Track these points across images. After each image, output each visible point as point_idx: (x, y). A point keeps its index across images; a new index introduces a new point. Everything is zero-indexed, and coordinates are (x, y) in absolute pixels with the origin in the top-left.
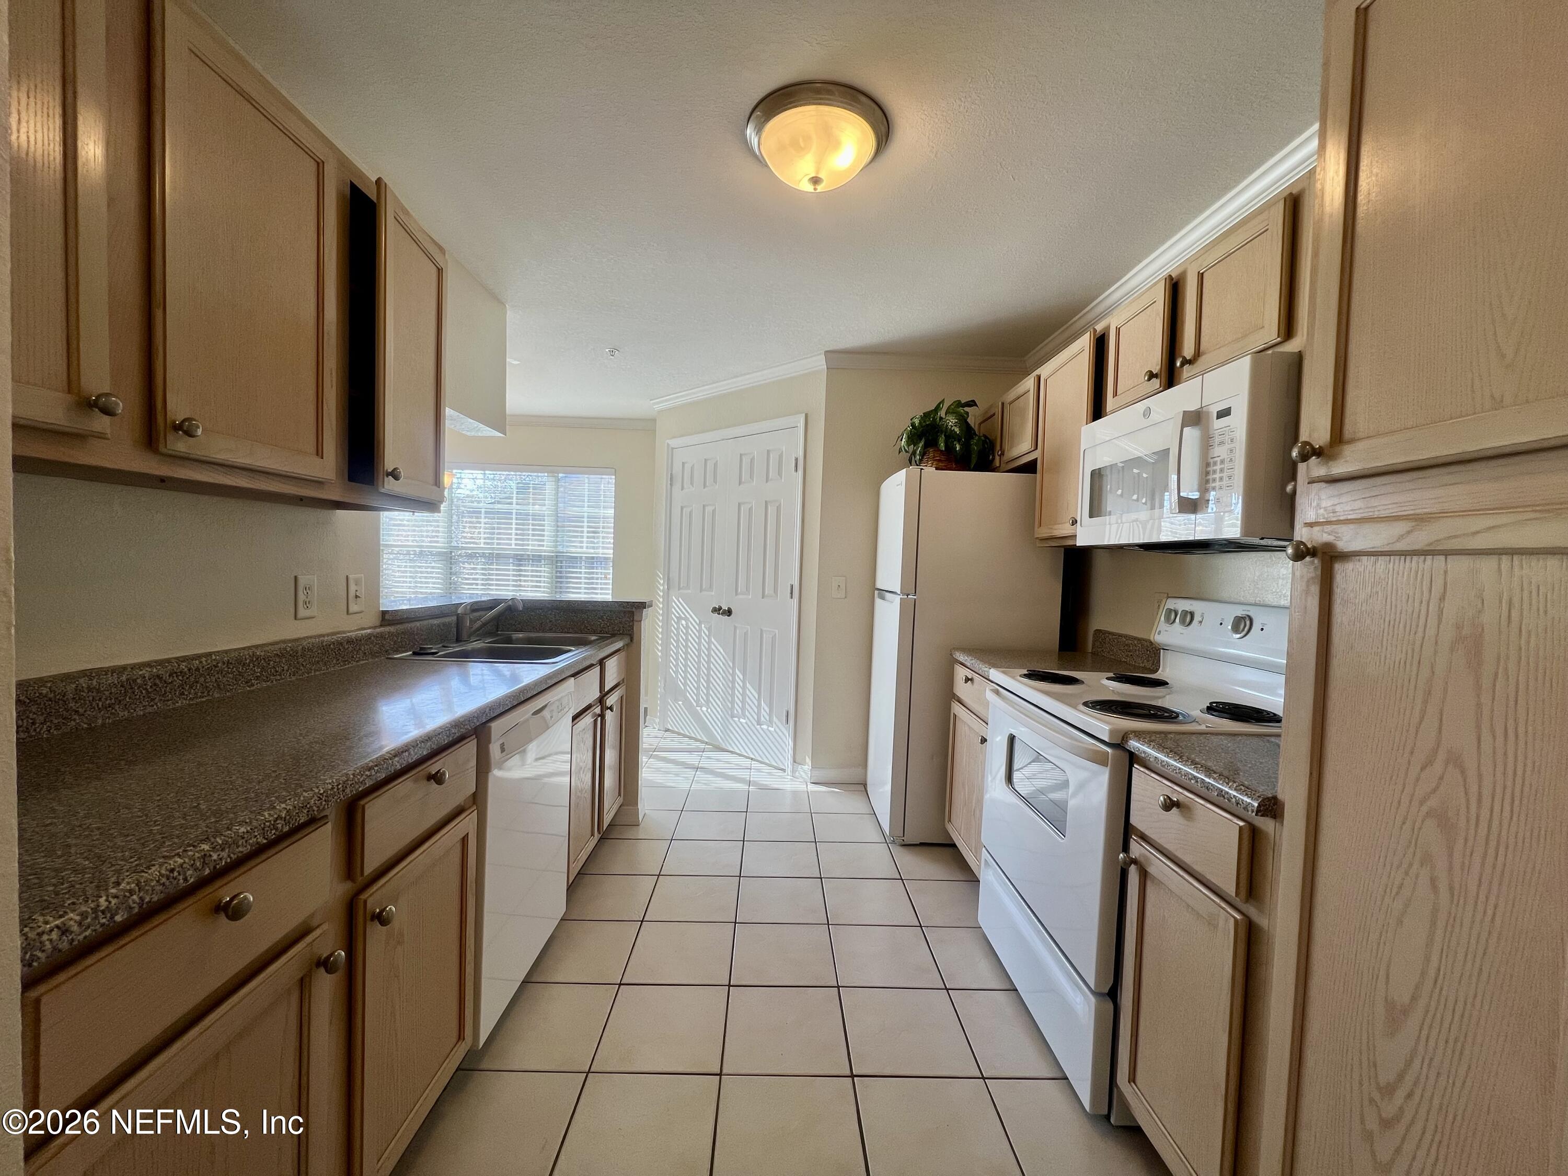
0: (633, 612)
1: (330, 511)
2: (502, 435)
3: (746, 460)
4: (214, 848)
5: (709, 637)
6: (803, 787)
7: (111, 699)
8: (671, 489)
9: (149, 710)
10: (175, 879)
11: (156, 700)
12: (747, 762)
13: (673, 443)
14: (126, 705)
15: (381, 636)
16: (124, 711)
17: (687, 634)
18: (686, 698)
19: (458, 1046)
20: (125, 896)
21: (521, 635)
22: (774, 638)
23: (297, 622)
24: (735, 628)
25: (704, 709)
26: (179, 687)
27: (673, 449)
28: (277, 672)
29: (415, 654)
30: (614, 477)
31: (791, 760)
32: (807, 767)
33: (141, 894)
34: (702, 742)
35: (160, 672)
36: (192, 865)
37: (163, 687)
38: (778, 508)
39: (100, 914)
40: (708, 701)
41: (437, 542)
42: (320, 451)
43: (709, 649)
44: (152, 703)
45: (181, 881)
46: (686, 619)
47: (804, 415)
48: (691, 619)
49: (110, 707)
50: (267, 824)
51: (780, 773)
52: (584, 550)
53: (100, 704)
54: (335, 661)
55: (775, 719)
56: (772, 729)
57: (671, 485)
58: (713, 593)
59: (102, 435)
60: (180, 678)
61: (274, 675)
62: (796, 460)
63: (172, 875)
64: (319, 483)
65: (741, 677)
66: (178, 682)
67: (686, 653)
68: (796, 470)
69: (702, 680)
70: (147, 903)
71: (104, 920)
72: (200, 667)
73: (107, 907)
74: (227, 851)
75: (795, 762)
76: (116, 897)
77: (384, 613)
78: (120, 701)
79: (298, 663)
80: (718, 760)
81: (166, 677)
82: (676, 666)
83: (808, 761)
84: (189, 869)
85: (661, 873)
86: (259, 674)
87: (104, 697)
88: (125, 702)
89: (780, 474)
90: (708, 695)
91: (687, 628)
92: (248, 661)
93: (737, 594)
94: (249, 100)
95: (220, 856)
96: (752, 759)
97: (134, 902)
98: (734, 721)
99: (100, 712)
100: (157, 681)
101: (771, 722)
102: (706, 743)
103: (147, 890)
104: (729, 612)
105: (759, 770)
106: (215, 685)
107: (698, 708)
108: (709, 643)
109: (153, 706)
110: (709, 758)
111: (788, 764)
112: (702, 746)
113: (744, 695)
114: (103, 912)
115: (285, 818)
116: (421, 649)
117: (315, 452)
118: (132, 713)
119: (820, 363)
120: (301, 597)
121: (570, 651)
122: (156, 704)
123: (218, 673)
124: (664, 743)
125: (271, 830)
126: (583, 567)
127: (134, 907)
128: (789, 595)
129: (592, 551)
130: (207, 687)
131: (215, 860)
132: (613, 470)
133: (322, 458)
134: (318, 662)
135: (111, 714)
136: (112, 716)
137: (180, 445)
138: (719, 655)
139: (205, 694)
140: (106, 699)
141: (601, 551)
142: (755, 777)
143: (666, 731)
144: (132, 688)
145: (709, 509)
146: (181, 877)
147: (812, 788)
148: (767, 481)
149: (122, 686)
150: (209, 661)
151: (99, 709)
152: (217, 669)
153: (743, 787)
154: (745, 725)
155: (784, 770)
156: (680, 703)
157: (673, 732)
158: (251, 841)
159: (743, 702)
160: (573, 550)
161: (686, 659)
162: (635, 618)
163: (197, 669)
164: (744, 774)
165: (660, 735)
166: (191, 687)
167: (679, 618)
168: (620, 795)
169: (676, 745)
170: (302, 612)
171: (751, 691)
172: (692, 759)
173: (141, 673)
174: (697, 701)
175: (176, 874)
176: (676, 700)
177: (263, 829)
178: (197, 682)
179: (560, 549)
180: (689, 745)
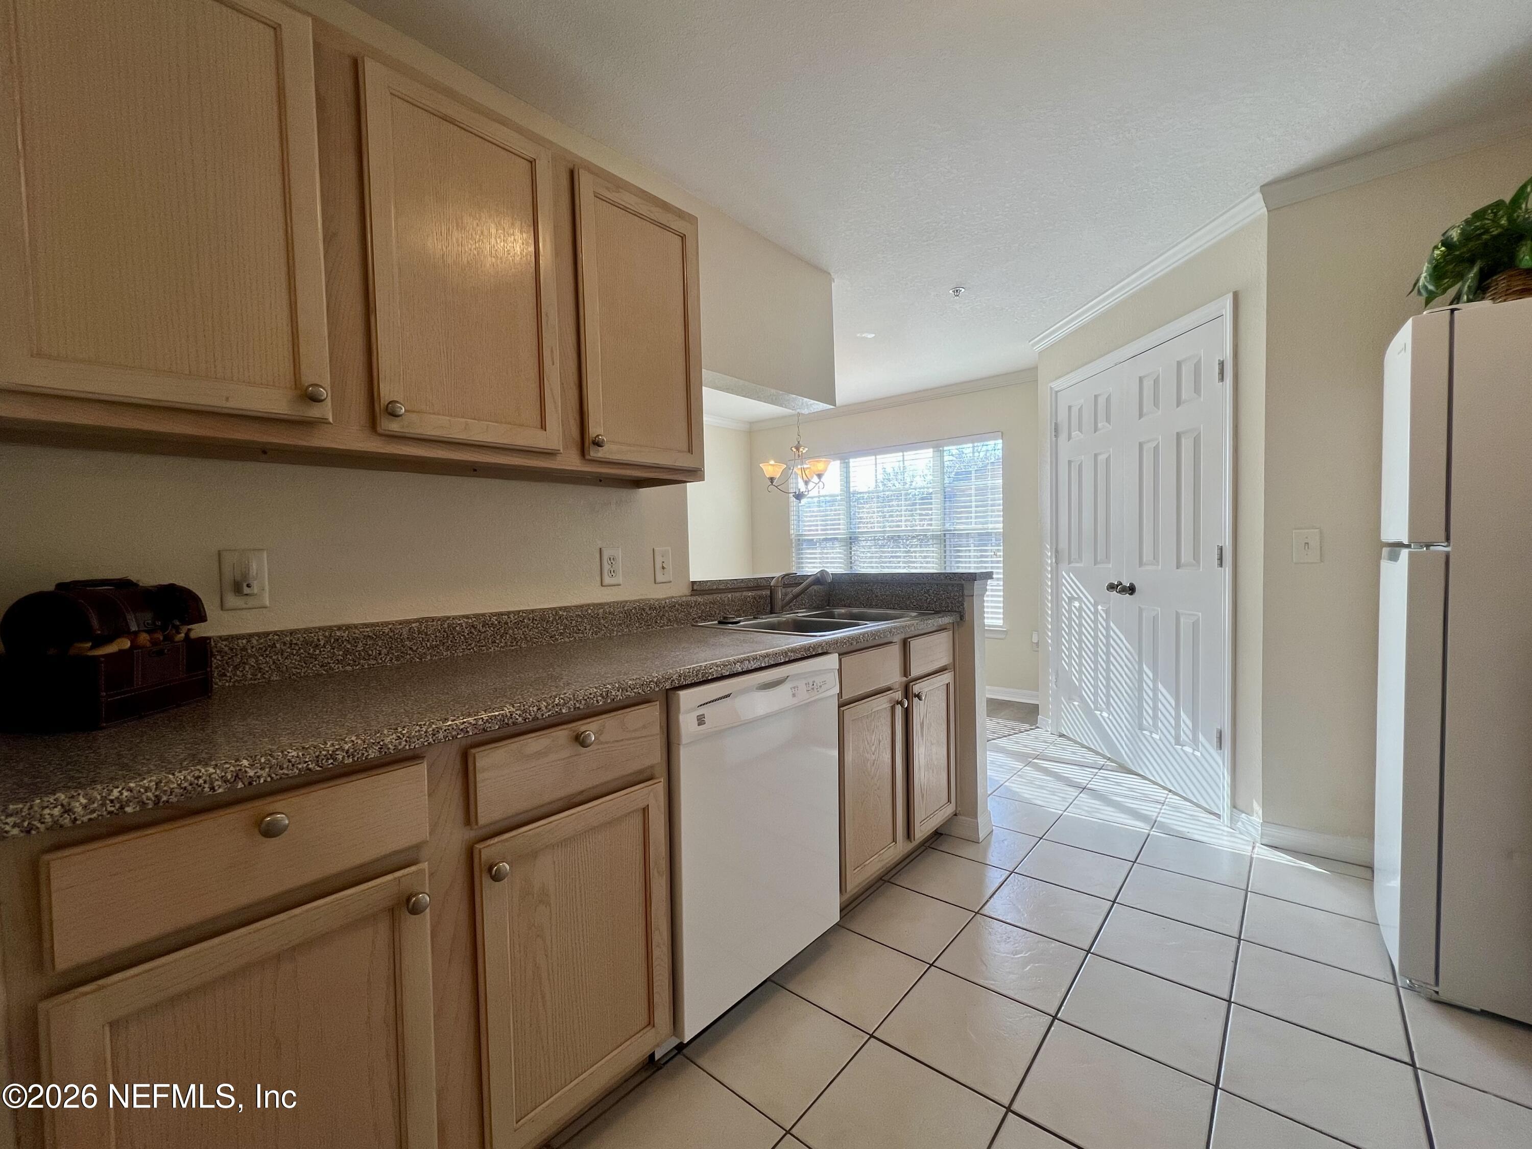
0: (962, 586)
1: (634, 490)
2: (833, 407)
3: (1148, 384)
4: (252, 765)
5: (1106, 621)
6: (1246, 850)
7: (437, 641)
8: (1057, 440)
9: (467, 652)
10: (200, 786)
11: (473, 645)
12: (1162, 794)
13: (1056, 385)
14: (448, 647)
15: (688, 604)
16: (447, 651)
17: (1080, 617)
18: (1082, 698)
19: (645, 1031)
20: (140, 792)
21: (843, 611)
22: (1195, 625)
23: (603, 588)
24: (1141, 610)
25: (1105, 714)
26: (490, 636)
27: (1057, 392)
28: (580, 630)
29: (720, 623)
30: (1000, 441)
31: (1227, 801)
32: (1257, 818)
33: (157, 793)
34: (1104, 757)
35: (475, 623)
36: (222, 777)
37: (477, 635)
38: (1197, 442)
39: (108, 802)
40: (1108, 704)
41: (839, 529)
42: (543, 425)
43: (1108, 637)
44: (469, 647)
45: (207, 789)
46: (1079, 599)
47: (1230, 295)
48: (1084, 599)
49: (436, 647)
50: (324, 753)
51: (1211, 819)
52: (973, 526)
53: (428, 644)
54: (637, 625)
55: (1201, 738)
56: (1198, 754)
57: (1056, 436)
58: (1110, 566)
59: (324, 421)
60: (492, 629)
61: (577, 633)
62: (1222, 364)
63: (196, 782)
64: (550, 454)
65: (1151, 675)
66: (490, 633)
67: (1080, 641)
68: (1222, 379)
69: (1100, 676)
70: (164, 801)
71: (113, 809)
72: (509, 622)
73: (117, 798)
74: (267, 770)
75: (1234, 806)
76: (130, 790)
77: (694, 583)
78: (444, 643)
79: (600, 624)
80: (1118, 784)
81: (480, 627)
82: (1070, 657)
83: (1257, 808)
84: (218, 780)
85: (980, 912)
86: (562, 631)
87: (431, 639)
88: (448, 645)
89: (1197, 390)
90: (1108, 696)
91: (1080, 609)
92: (551, 619)
93: (1141, 564)
94: (452, 122)
95: (258, 774)
96: (1170, 791)
97: (148, 799)
98: (1144, 735)
99: (429, 650)
100: (473, 630)
101: (1195, 741)
102: (1109, 759)
103: (166, 791)
104: (1131, 590)
105: (1176, 808)
106: (522, 637)
107: (1098, 713)
108: (1108, 628)
109: (470, 649)
110: (1106, 779)
111: (1224, 805)
112: (1102, 761)
113: (1155, 699)
114: (112, 801)
115: (348, 750)
116: (725, 618)
117: (540, 427)
118: (454, 654)
119: (1256, 207)
120: (606, 567)
121: (858, 625)
122: (473, 648)
123: (524, 627)
124: (1052, 751)
125: (328, 759)
126: (972, 545)
127: (148, 804)
128: (1216, 562)
129: (980, 526)
130: (516, 638)
131: (250, 777)
132: (1000, 433)
133: (546, 430)
134: (620, 624)
135: (437, 652)
136: (438, 654)
137: (394, 426)
138: (1121, 645)
139: (514, 644)
140: (433, 641)
141: (991, 526)
142: (1167, 817)
143: (1060, 736)
144: (452, 634)
145: (1102, 458)
146: (206, 786)
147: (1263, 853)
148: (1178, 405)
149: (444, 631)
150: (516, 617)
151: (428, 648)
152: (523, 624)
153: (1142, 827)
154: (1160, 743)
155: (1218, 816)
156: (1076, 703)
157: (1069, 739)
158: (300, 766)
159: (1155, 709)
160: (962, 527)
161: (1080, 649)
162: (966, 592)
163: (506, 623)
164: (1151, 810)
165: (1050, 740)
166: (502, 637)
167: (1072, 599)
168: (949, 801)
169: (1068, 756)
170: (607, 580)
171: (1166, 696)
172: (1080, 776)
173: (459, 622)
174: (1095, 702)
175: (201, 781)
176: (1070, 699)
177: (317, 757)
178: (506, 633)
179: (947, 526)
180: (1084, 757)
